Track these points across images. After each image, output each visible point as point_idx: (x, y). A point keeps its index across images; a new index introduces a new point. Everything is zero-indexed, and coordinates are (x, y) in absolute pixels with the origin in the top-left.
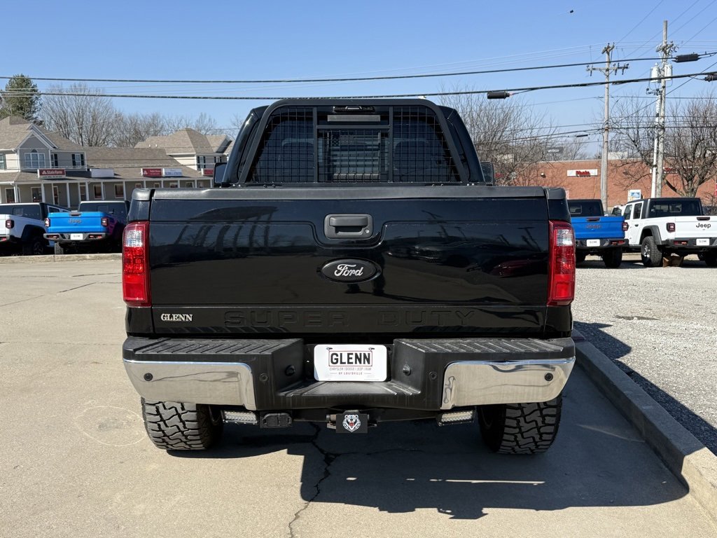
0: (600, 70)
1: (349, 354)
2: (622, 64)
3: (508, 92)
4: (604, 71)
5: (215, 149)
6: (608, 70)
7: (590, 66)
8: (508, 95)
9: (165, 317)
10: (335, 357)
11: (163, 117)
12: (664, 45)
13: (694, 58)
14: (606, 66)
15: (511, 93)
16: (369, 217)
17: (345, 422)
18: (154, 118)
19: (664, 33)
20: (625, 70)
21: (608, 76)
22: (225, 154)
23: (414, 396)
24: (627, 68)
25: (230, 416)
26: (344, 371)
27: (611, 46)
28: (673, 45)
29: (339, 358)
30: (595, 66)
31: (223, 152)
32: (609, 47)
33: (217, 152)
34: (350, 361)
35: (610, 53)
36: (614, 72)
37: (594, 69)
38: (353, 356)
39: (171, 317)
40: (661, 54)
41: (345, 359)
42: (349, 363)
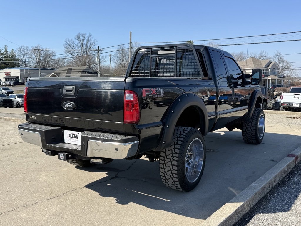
1: (73, 135)
5: (264, 66)
10: (69, 135)
11: (245, 53)
16: (74, 87)
18: (241, 54)
22: (268, 68)
26: (71, 140)
29: (70, 135)
31: (267, 67)
33: (264, 67)
34: (73, 137)
38: (74, 135)
41: (72, 136)
42: (73, 138)
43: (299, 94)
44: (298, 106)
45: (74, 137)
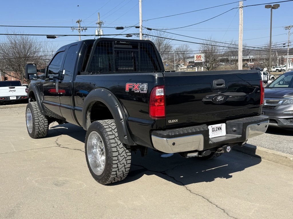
0: (76, 29)
2: (84, 28)
3: (56, 36)
4: (78, 30)
6: (79, 30)
7: (73, 28)
8: (56, 37)
9: (170, 122)
10: (213, 129)
12: (99, 22)
13: (122, 28)
14: (79, 28)
15: (57, 36)
17: (227, 149)
19: (99, 17)
20: (86, 30)
21: (80, 32)
23: (241, 138)
24: (87, 29)
25: (189, 155)
27: (80, 20)
28: (102, 22)
30: (74, 28)
32: (79, 21)
35: (80, 23)
36: (82, 31)
37: (74, 29)
38: (217, 128)
39: (172, 121)
40: (98, 25)
43: (14, 88)
44: (15, 98)
45: (217, 130)
